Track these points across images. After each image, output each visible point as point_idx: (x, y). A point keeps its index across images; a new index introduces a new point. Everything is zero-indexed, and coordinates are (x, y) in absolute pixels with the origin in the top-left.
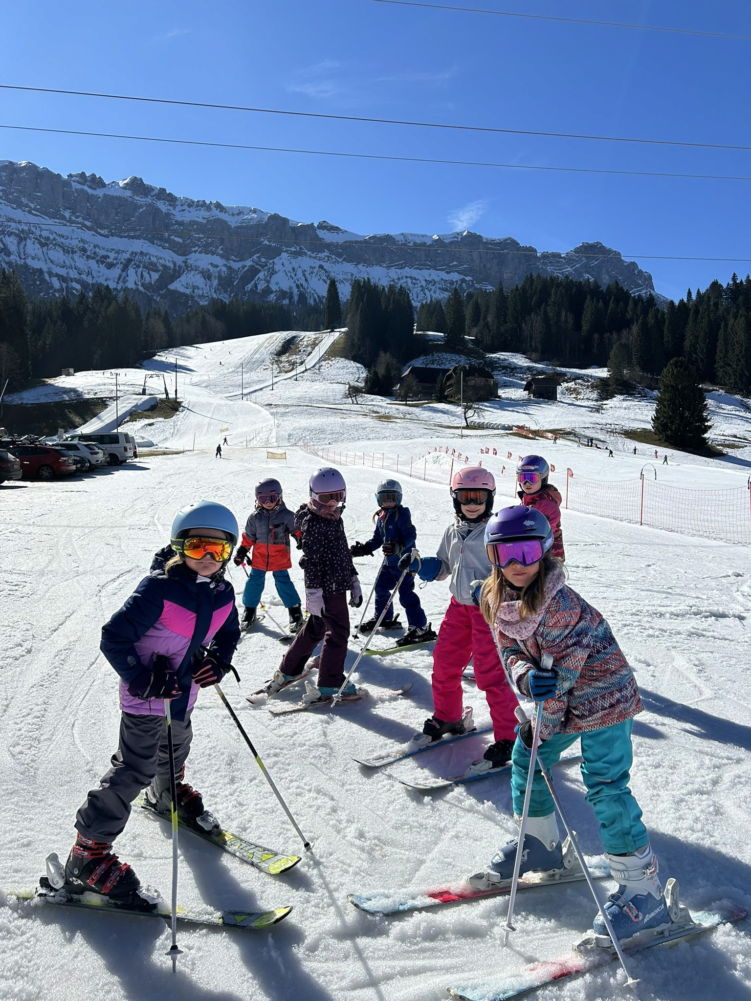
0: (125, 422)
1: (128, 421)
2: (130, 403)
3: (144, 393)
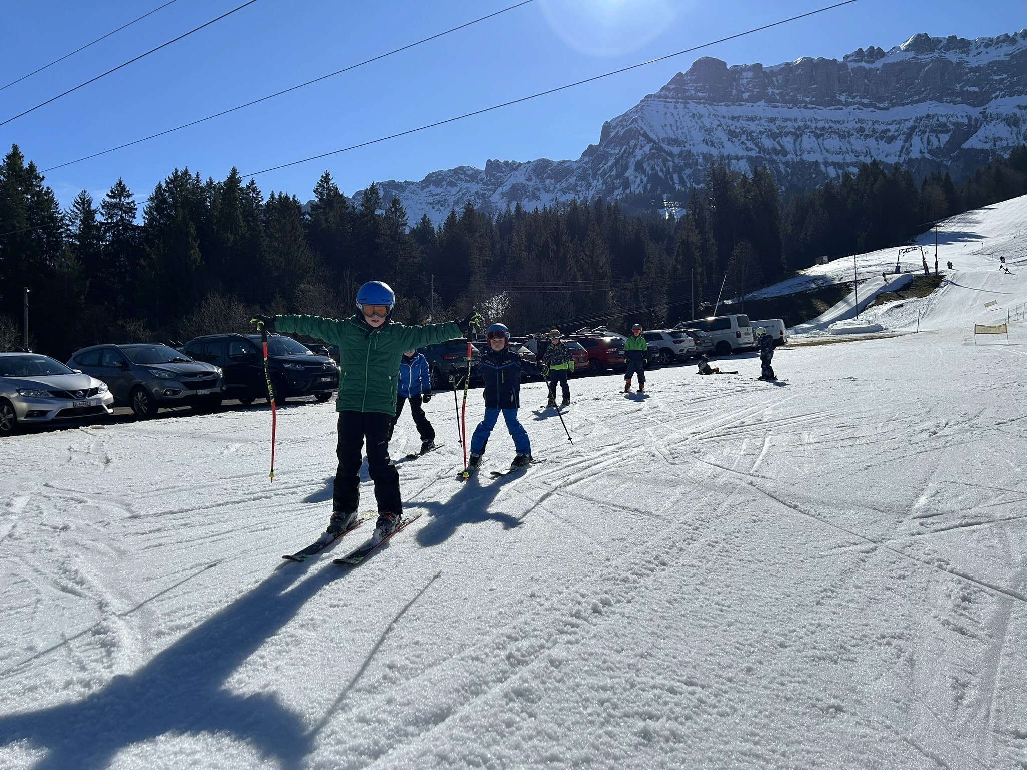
0: (870, 307)
1: (873, 305)
2: (878, 284)
3: (898, 270)
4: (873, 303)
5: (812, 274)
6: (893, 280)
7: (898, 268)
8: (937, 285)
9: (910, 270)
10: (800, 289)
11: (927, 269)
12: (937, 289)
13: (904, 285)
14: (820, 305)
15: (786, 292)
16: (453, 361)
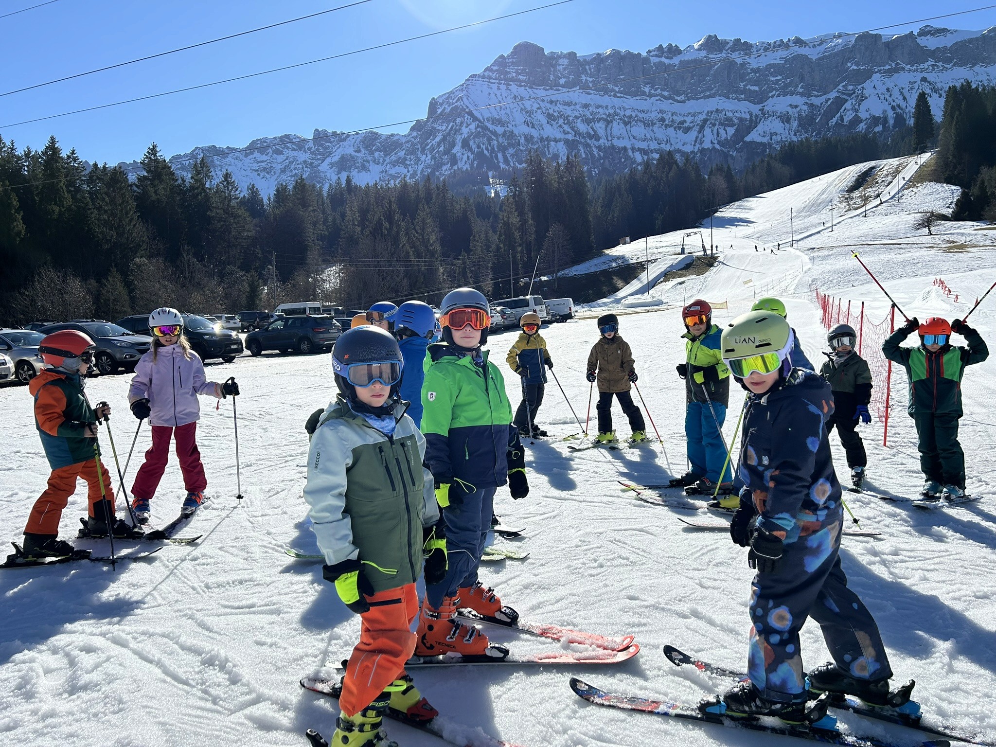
0: (659, 283)
1: (662, 282)
2: (666, 264)
3: (683, 252)
4: (662, 280)
5: (614, 254)
6: (678, 260)
7: (683, 249)
8: (712, 265)
9: (692, 251)
10: (604, 267)
11: (705, 251)
12: (712, 268)
13: (687, 264)
14: (620, 283)
15: (593, 270)
16: (321, 333)
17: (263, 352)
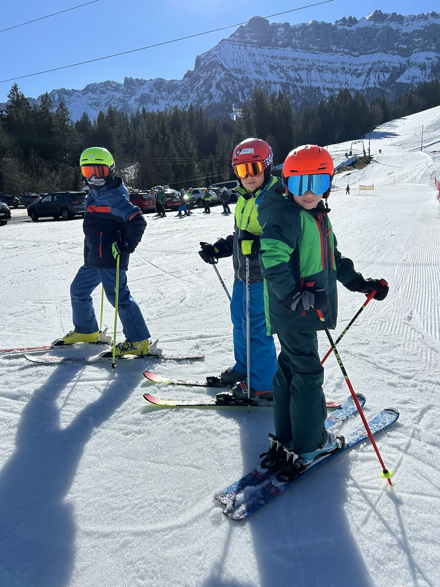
3: (351, 154)
7: (351, 152)
8: (369, 163)
9: (357, 154)
11: (365, 153)
12: (368, 165)
13: (353, 162)
16: (76, 204)
17: (39, 219)
